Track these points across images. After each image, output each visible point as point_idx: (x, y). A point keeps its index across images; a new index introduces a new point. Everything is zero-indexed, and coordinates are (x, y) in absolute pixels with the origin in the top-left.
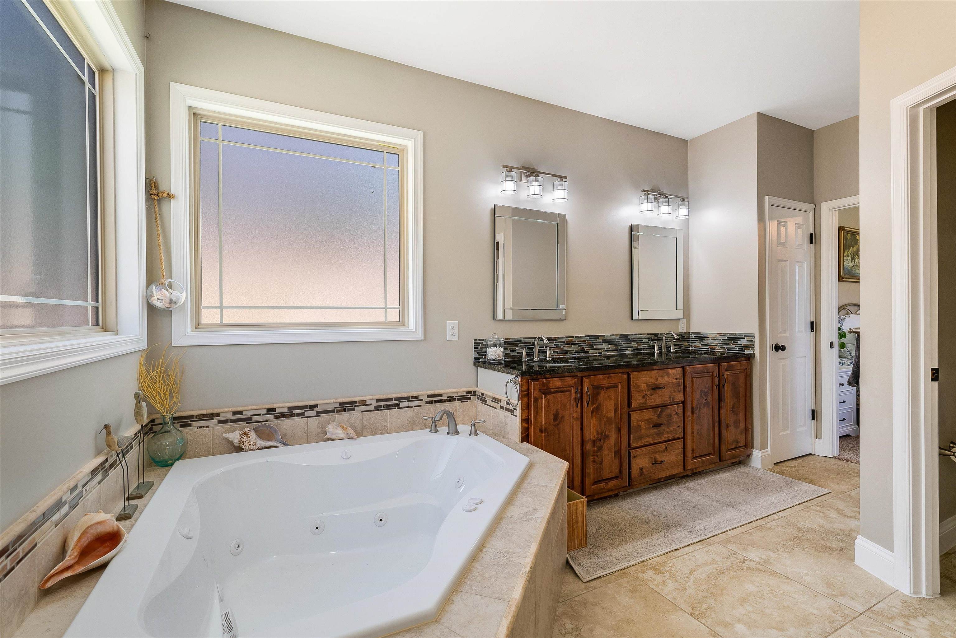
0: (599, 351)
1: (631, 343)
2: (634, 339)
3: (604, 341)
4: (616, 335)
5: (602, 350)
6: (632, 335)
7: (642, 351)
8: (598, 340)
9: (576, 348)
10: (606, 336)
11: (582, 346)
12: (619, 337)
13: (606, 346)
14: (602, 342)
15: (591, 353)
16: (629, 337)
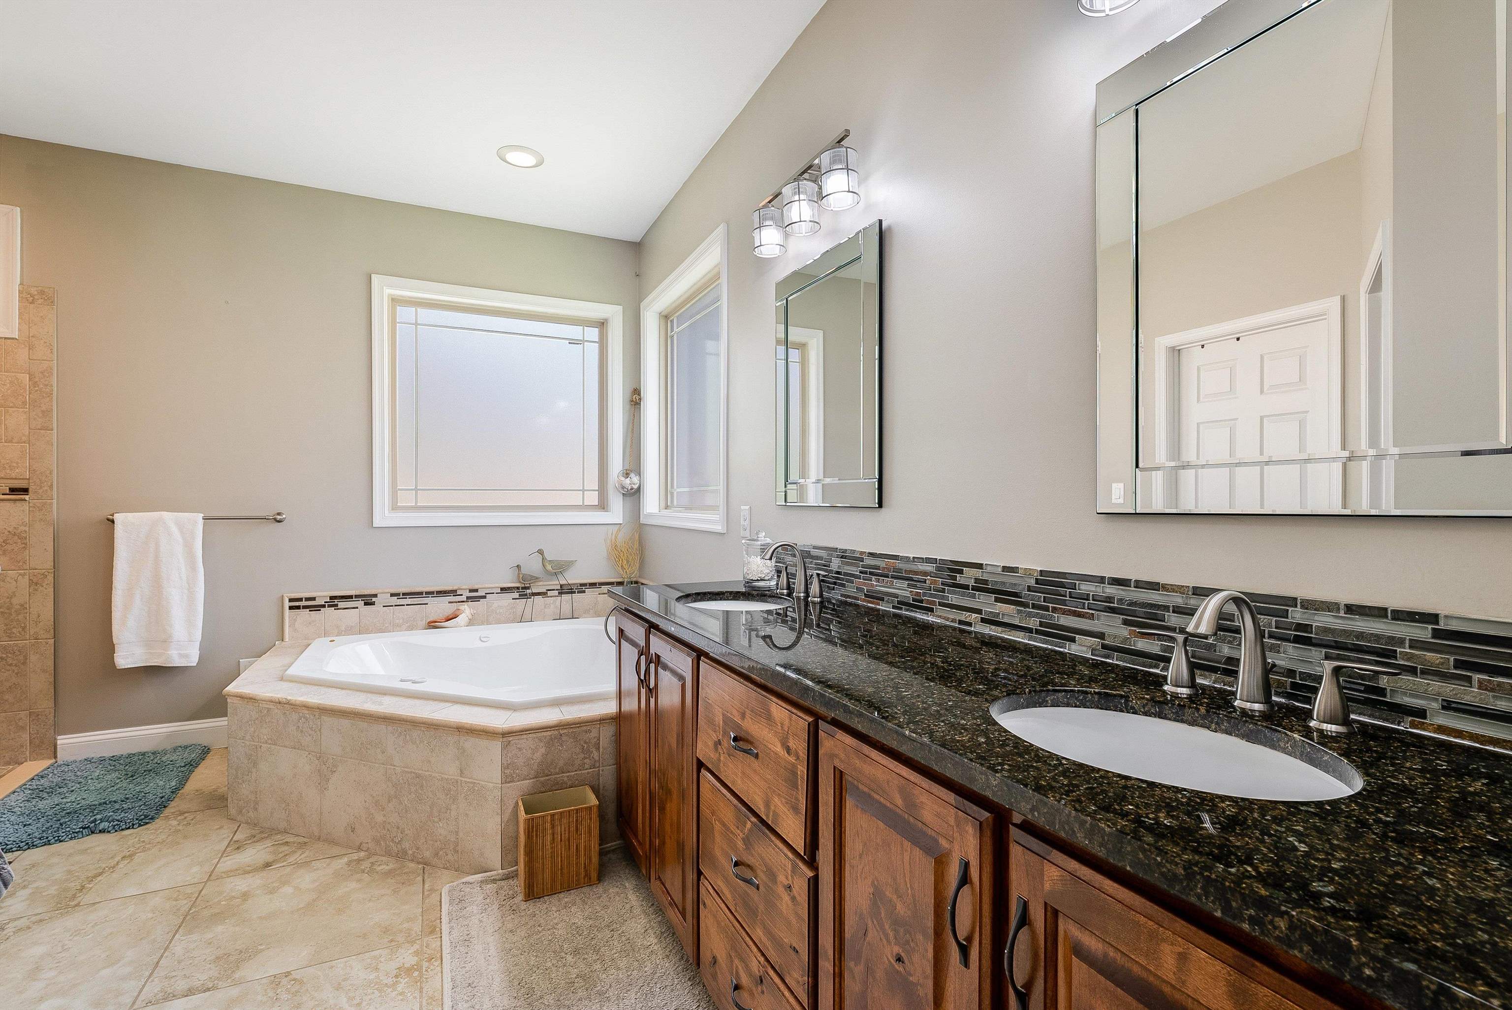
0: (965, 616)
1: (1091, 617)
2: (1109, 599)
3: (982, 587)
4: (1028, 572)
5: (974, 615)
6: (1102, 580)
7: (1157, 667)
8: (960, 579)
9: (902, 590)
10: (989, 569)
11: (915, 587)
12: (1037, 581)
13: (988, 604)
14: (974, 588)
15: (940, 617)
16: (1085, 588)
